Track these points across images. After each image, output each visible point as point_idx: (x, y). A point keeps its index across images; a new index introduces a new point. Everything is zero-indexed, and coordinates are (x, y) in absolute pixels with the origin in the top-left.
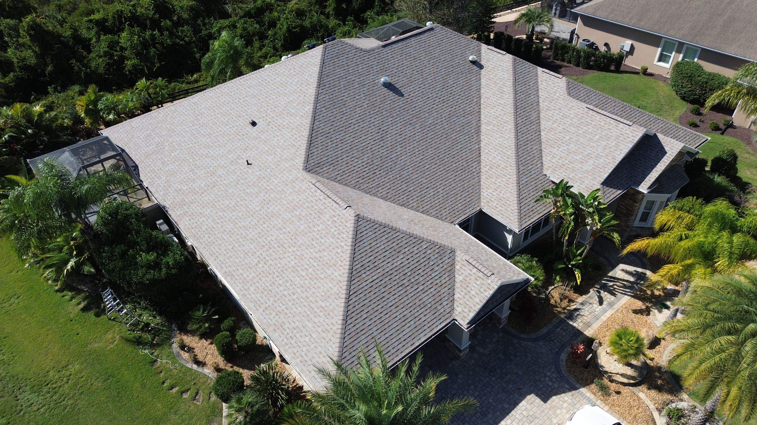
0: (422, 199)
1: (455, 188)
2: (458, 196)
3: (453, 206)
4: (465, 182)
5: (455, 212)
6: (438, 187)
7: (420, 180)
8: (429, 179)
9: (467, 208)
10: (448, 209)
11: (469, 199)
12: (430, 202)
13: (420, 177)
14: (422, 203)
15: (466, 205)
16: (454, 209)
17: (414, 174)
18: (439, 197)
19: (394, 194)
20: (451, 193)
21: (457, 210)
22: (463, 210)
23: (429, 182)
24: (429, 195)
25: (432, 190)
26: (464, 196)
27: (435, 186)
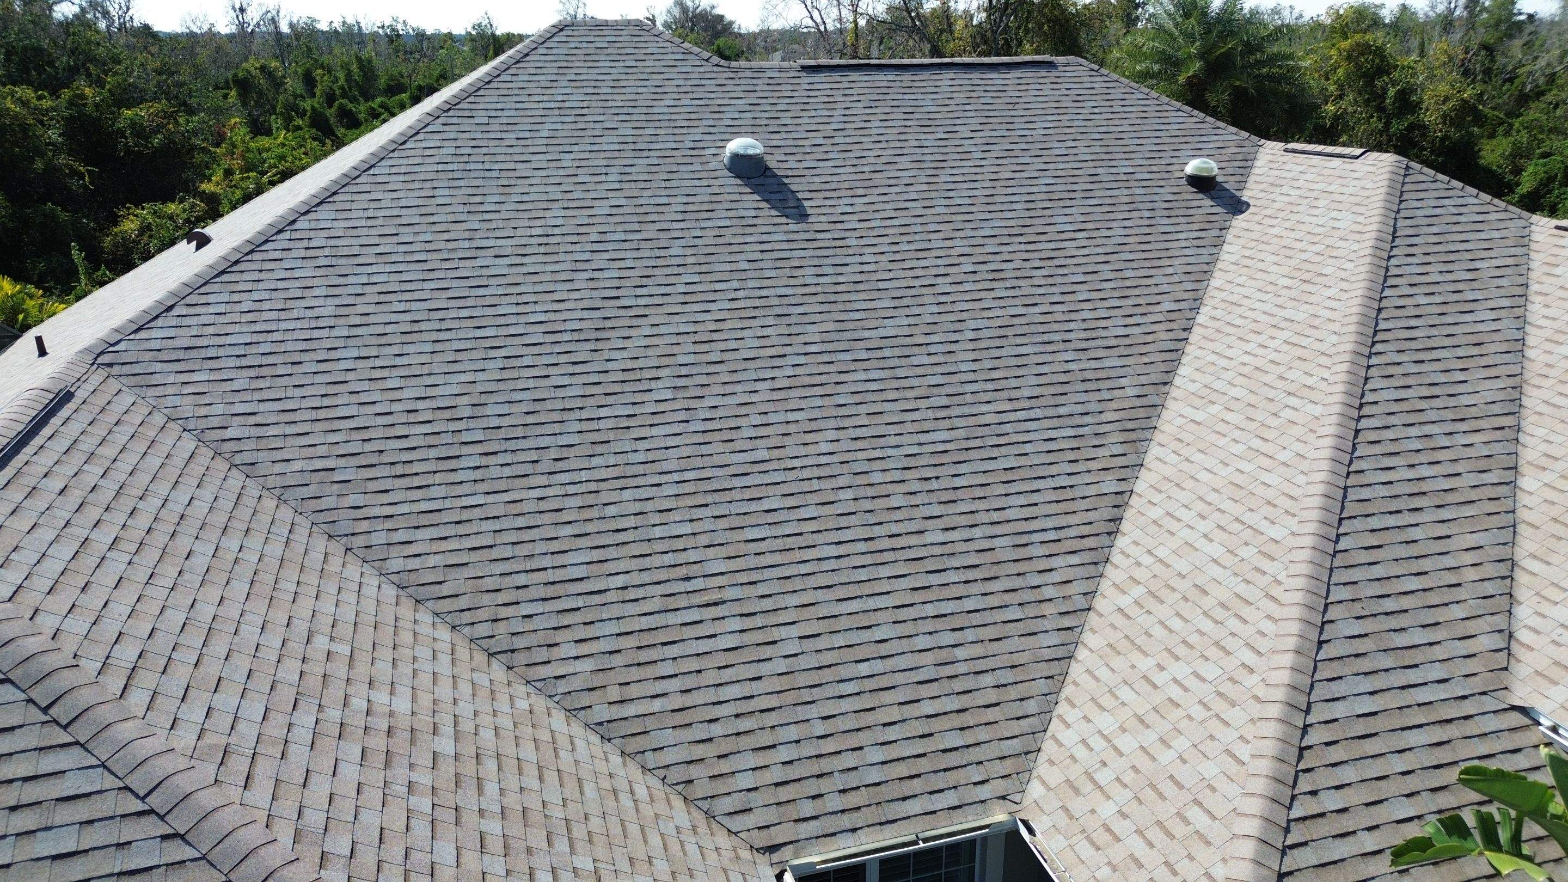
0: (644, 656)
1: (884, 649)
2: (888, 697)
3: (829, 746)
4: (970, 635)
5: (824, 786)
6: (783, 617)
7: (692, 556)
8: (752, 562)
9: (916, 786)
10: (784, 754)
11: (955, 740)
12: (689, 682)
13: (703, 540)
14: (635, 674)
15: (923, 765)
16: (825, 765)
17: (676, 516)
18: (764, 669)
19: (489, 583)
20: (846, 672)
21: (839, 781)
22: (886, 792)
23: (743, 578)
24: (703, 646)
25: (737, 624)
26: (928, 708)
27: (767, 604)
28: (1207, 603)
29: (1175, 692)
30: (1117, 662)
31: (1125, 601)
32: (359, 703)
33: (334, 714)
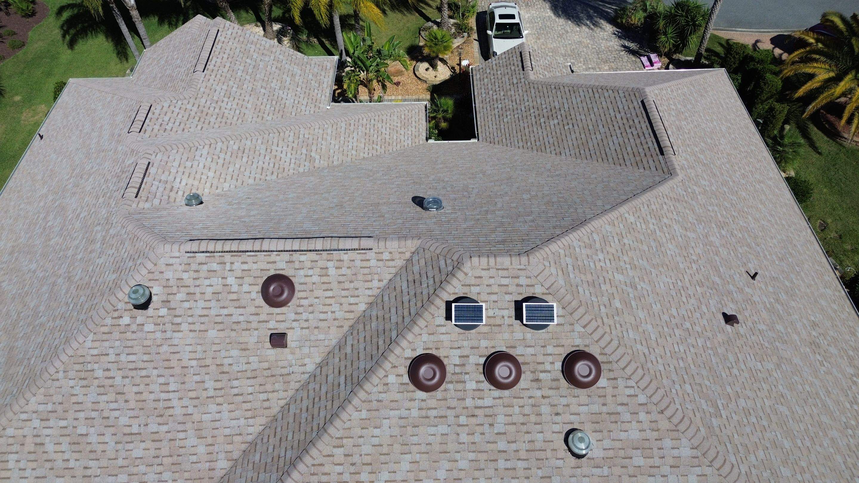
28: (367, 131)
29: (388, 129)
30: (391, 142)
31: (378, 147)
32: (559, 117)
33: (562, 112)
